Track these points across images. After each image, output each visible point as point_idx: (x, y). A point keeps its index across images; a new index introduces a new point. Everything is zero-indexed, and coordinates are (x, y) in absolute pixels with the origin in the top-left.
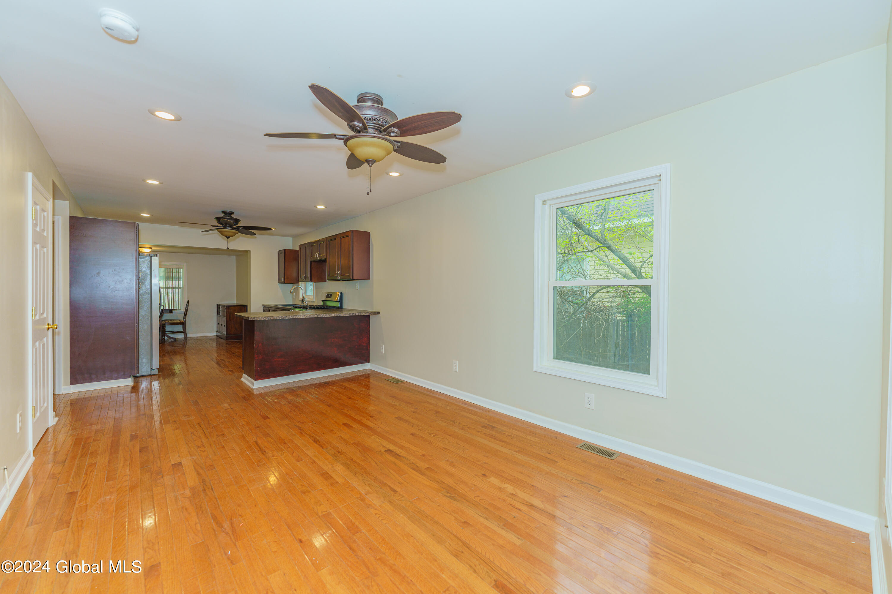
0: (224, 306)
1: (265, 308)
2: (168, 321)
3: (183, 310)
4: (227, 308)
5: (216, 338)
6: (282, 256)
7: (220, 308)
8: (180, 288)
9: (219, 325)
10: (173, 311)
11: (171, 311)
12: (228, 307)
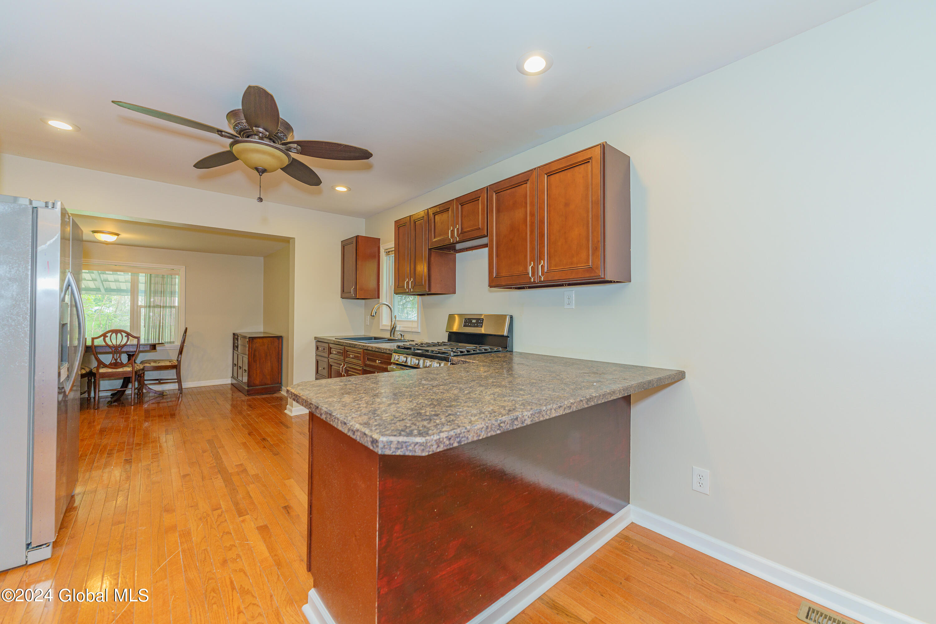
0: (245, 337)
1: (319, 344)
2: (150, 363)
3: (178, 343)
4: (249, 340)
5: (231, 388)
6: (351, 249)
7: (238, 340)
8: (174, 307)
9: (235, 368)
10: (158, 348)
11: (153, 347)
12: (252, 340)
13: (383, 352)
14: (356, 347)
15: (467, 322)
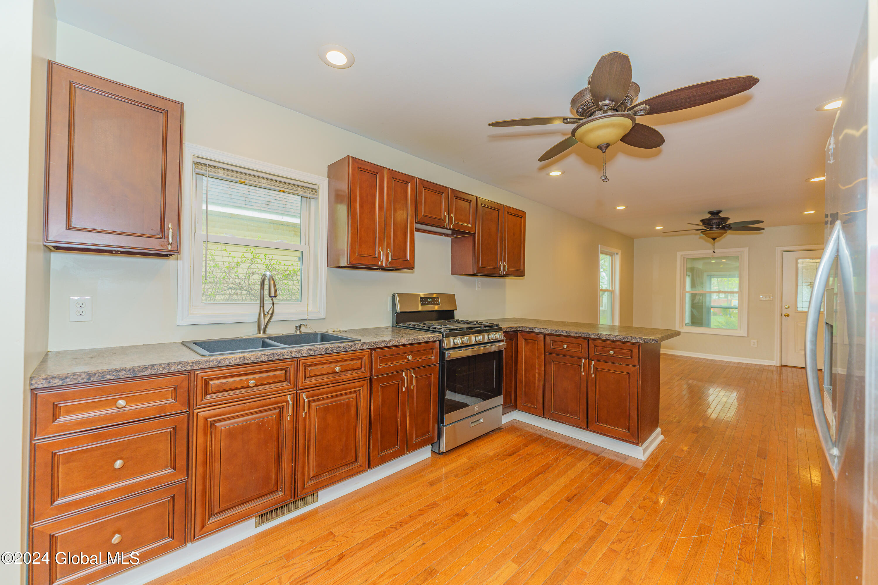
13: (423, 341)
14: (351, 349)
15: (424, 301)
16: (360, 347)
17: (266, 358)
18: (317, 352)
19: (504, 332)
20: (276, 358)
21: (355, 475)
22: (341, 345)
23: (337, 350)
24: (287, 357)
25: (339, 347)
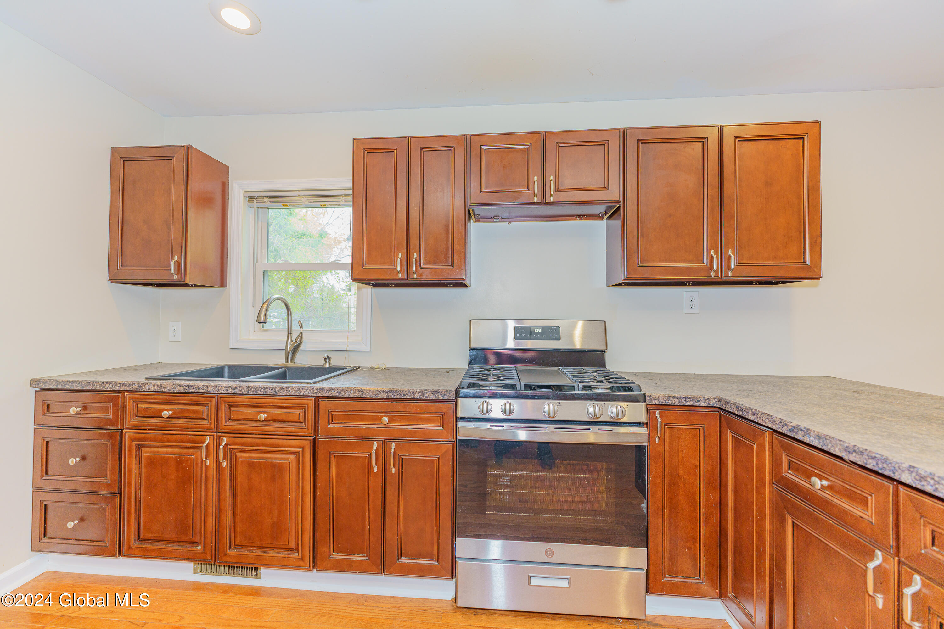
13: (411, 397)
14: (283, 393)
15: (523, 332)
16: (296, 391)
17: (181, 389)
18: (237, 390)
19: (647, 404)
20: (191, 390)
21: (291, 568)
22: (269, 385)
23: (262, 392)
24: (203, 391)
25: (266, 388)
